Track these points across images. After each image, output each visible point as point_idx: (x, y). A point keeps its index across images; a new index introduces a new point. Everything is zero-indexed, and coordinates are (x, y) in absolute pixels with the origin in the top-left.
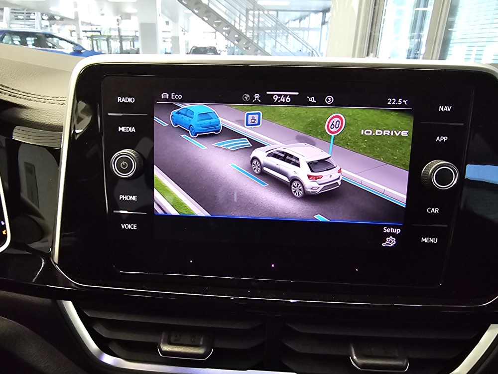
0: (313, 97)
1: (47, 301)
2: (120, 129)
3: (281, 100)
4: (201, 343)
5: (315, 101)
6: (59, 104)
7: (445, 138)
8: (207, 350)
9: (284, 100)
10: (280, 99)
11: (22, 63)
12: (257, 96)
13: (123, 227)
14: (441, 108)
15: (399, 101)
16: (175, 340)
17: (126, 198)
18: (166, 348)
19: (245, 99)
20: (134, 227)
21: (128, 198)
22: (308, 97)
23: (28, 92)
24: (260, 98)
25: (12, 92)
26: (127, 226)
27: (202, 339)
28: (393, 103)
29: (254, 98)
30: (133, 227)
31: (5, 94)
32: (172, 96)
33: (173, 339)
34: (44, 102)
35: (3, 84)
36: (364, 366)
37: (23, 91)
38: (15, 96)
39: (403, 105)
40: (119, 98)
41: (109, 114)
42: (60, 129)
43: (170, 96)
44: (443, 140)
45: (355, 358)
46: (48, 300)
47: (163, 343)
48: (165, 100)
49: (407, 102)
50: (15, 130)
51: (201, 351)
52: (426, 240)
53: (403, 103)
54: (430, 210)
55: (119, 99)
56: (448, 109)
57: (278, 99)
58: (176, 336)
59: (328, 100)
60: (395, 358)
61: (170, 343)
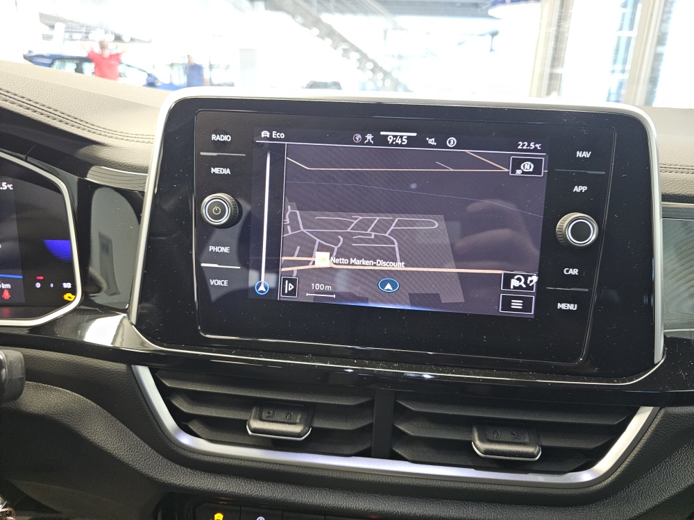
0: (433, 139)
1: (121, 367)
2: (213, 170)
3: (397, 141)
4: (298, 421)
5: (435, 144)
6: (144, 142)
7: (584, 188)
8: (304, 428)
9: (400, 142)
10: (395, 141)
11: (102, 96)
12: (369, 137)
13: (212, 284)
14: (579, 154)
15: (531, 145)
16: (268, 417)
17: (217, 249)
18: (256, 424)
19: (356, 140)
20: (225, 283)
21: (220, 249)
22: (427, 139)
23: (109, 128)
24: (372, 139)
25: (91, 127)
26: (216, 282)
27: (299, 417)
28: (524, 148)
29: (366, 139)
30: (223, 283)
31: (84, 129)
32: (274, 134)
33: (264, 415)
34: (127, 140)
35: (82, 119)
36: (487, 452)
37: (104, 127)
38: (94, 133)
39: (535, 150)
40: (213, 135)
41: (202, 154)
42: (145, 170)
43: (271, 135)
44: (581, 191)
45: (478, 443)
46: (123, 365)
47: (254, 419)
48: (266, 138)
49: (540, 147)
50: (90, 172)
51: (297, 429)
52: (562, 306)
53: (536, 148)
54: (567, 271)
55: (214, 137)
56: (587, 155)
57: (393, 141)
58: (269, 413)
59: (450, 142)
60: (524, 444)
61: (261, 420)
